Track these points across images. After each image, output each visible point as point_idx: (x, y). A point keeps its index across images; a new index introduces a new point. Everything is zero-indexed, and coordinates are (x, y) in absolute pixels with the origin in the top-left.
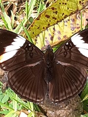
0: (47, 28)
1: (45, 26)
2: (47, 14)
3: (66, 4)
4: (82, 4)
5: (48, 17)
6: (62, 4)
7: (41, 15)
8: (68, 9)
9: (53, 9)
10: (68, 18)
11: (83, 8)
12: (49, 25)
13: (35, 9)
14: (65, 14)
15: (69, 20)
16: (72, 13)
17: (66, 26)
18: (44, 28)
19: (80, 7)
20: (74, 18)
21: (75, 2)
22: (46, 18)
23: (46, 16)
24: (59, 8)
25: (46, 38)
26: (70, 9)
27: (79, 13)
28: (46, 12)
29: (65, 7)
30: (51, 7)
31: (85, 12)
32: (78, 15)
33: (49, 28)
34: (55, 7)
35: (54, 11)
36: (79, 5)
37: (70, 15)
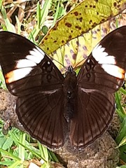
0: (68, 41)
2: (67, 21)
3: (94, 7)
4: (119, 6)
5: (69, 25)
6: (89, 7)
7: (60, 23)
8: (98, 14)
9: (76, 14)
10: (97, 27)
11: (120, 13)
12: (70, 37)
13: (50, 14)
14: (93, 22)
15: (99, 30)
16: (103, 20)
17: (95, 38)
18: (63, 42)
19: (115, 11)
20: (106, 27)
21: (107, 5)
22: (66, 27)
23: (66, 24)
24: (85, 12)
25: (66, 56)
26: (100, 14)
27: (114, 19)
28: (66, 19)
29: (94, 12)
30: (73, 12)
31: (122, 18)
32: (111, 23)
33: (70, 42)
34: (79, 12)
35: (78, 17)
36: (113, 9)
37: (101, 23)
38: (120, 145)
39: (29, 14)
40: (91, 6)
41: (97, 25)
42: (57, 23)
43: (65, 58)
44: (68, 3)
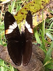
0: (22, 21)
1: (21, 19)
3: (33, 5)
4: (44, 5)
5: (22, 14)
6: (31, 5)
7: (18, 13)
8: (35, 8)
9: (26, 9)
10: (35, 14)
11: (44, 8)
12: (23, 19)
14: (33, 12)
15: (35, 15)
16: (37, 11)
17: (34, 19)
18: (20, 21)
19: (42, 7)
20: (39, 14)
21: (39, 4)
22: (21, 15)
23: (21, 13)
24: (29, 8)
25: (22, 27)
26: (36, 9)
27: (42, 11)
28: (21, 11)
29: (33, 8)
30: (24, 8)
31: (45, 10)
32: (41, 12)
33: (23, 21)
34: (27, 8)
35: (26, 10)
36: (41, 6)
37: (36, 12)
38: (45, 65)
39: (6, 9)
40: (32, 5)
41: (35, 13)
42: (17, 13)
43: (21, 28)
44: (23, 4)
